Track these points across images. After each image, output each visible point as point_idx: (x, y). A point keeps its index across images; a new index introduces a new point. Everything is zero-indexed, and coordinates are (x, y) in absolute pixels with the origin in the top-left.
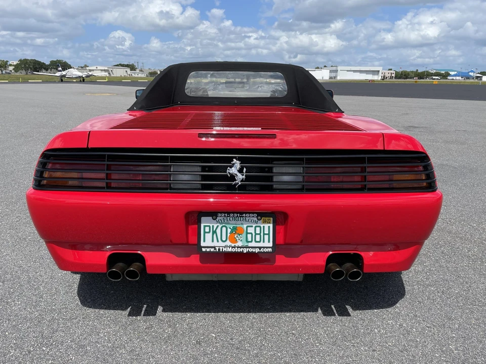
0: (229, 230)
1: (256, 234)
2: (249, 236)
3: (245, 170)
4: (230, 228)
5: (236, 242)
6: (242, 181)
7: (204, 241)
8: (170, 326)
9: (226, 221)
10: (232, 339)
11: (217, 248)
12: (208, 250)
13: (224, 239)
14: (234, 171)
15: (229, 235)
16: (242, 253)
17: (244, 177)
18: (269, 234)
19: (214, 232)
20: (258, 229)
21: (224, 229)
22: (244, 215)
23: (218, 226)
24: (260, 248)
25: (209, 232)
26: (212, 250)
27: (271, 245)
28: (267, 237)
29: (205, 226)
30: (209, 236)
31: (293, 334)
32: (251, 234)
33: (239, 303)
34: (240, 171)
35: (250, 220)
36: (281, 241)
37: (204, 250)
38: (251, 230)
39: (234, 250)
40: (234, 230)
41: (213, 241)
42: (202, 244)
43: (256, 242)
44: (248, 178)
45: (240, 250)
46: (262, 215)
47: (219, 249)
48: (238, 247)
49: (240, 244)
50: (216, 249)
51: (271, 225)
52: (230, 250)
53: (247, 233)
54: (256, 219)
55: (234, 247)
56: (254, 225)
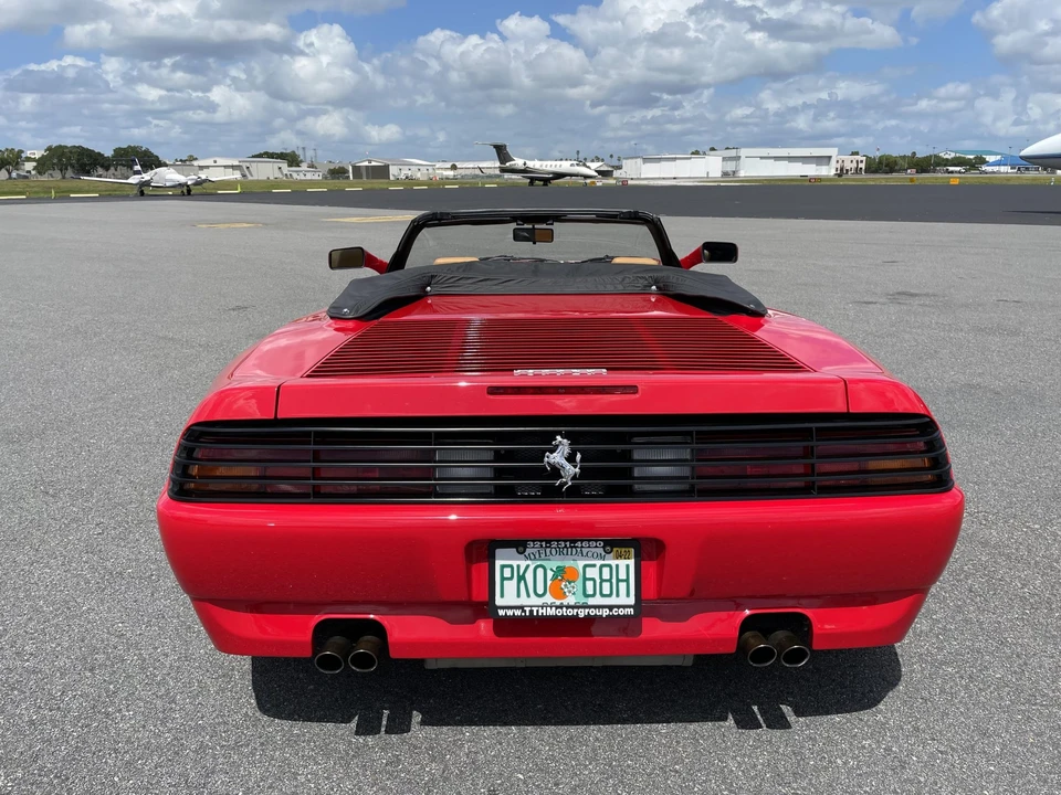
0: (550, 574)
1: (602, 581)
2: (590, 585)
3: (579, 456)
4: (552, 570)
5: (564, 596)
6: (574, 478)
7: (502, 596)
8: (433, 759)
9: (543, 556)
10: (556, 784)
11: (528, 609)
12: (510, 613)
13: (540, 591)
14: (557, 458)
15: (549, 583)
16: (575, 618)
17: (577, 470)
18: (627, 581)
19: (522, 578)
20: (606, 571)
21: (540, 572)
22: (579, 544)
23: (528, 566)
24: (611, 608)
25: (511, 578)
26: (518, 613)
27: (631, 601)
28: (623, 586)
29: (503, 567)
30: (511, 586)
31: (677, 772)
32: (593, 580)
33: (566, 707)
34: (571, 459)
35: (590, 554)
36: (650, 592)
37: (501, 613)
38: (592, 573)
39: (559, 613)
40: (561, 573)
41: (519, 596)
42: (499, 601)
43: (602, 595)
44: (585, 473)
45: (571, 612)
46: (614, 543)
47: (531, 611)
48: (568, 607)
49: (571, 600)
50: (525, 611)
51: (631, 562)
52: (551, 612)
53: (585, 579)
54: (601, 551)
55: (561, 607)
56: (599, 563)
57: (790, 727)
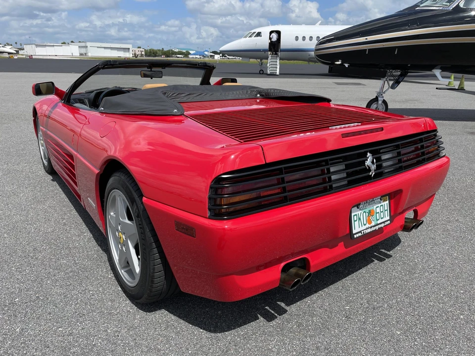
0: (367, 214)
1: (381, 212)
2: (378, 215)
3: (375, 161)
4: (367, 212)
5: (371, 223)
7: (355, 229)
9: (364, 207)
11: (362, 232)
12: (358, 235)
14: (368, 163)
15: (367, 218)
16: (376, 230)
17: (375, 167)
18: (387, 210)
19: (360, 219)
20: (382, 208)
21: (364, 213)
23: (361, 213)
24: (384, 222)
25: (356, 220)
26: (360, 234)
27: (388, 218)
29: (354, 216)
30: (357, 224)
32: (378, 213)
34: (373, 162)
35: (377, 202)
36: (392, 214)
37: (355, 236)
38: (378, 210)
39: (371, 230)
41: (359, 227)
42: (354, 232)
43: (382, 218)
45: (374, 229)
46: (383, 198)
47: (364, 232)
48: (373, 227)
49: (373, 224)
51: (388, 202)
52: (369, 230)
53: (376, 213)
54: (379, 200)
55: (371, 227)
56: (379, 205)
57: (392, 256)
